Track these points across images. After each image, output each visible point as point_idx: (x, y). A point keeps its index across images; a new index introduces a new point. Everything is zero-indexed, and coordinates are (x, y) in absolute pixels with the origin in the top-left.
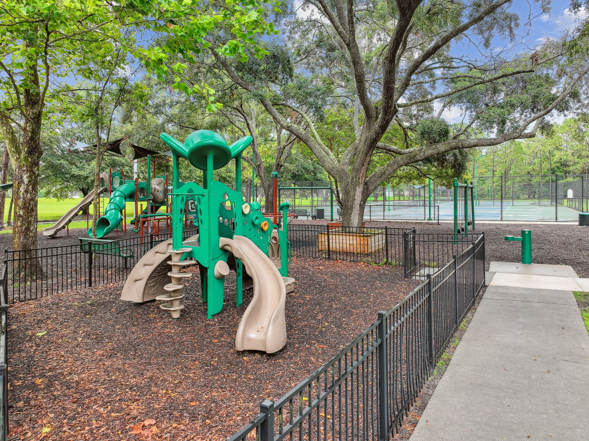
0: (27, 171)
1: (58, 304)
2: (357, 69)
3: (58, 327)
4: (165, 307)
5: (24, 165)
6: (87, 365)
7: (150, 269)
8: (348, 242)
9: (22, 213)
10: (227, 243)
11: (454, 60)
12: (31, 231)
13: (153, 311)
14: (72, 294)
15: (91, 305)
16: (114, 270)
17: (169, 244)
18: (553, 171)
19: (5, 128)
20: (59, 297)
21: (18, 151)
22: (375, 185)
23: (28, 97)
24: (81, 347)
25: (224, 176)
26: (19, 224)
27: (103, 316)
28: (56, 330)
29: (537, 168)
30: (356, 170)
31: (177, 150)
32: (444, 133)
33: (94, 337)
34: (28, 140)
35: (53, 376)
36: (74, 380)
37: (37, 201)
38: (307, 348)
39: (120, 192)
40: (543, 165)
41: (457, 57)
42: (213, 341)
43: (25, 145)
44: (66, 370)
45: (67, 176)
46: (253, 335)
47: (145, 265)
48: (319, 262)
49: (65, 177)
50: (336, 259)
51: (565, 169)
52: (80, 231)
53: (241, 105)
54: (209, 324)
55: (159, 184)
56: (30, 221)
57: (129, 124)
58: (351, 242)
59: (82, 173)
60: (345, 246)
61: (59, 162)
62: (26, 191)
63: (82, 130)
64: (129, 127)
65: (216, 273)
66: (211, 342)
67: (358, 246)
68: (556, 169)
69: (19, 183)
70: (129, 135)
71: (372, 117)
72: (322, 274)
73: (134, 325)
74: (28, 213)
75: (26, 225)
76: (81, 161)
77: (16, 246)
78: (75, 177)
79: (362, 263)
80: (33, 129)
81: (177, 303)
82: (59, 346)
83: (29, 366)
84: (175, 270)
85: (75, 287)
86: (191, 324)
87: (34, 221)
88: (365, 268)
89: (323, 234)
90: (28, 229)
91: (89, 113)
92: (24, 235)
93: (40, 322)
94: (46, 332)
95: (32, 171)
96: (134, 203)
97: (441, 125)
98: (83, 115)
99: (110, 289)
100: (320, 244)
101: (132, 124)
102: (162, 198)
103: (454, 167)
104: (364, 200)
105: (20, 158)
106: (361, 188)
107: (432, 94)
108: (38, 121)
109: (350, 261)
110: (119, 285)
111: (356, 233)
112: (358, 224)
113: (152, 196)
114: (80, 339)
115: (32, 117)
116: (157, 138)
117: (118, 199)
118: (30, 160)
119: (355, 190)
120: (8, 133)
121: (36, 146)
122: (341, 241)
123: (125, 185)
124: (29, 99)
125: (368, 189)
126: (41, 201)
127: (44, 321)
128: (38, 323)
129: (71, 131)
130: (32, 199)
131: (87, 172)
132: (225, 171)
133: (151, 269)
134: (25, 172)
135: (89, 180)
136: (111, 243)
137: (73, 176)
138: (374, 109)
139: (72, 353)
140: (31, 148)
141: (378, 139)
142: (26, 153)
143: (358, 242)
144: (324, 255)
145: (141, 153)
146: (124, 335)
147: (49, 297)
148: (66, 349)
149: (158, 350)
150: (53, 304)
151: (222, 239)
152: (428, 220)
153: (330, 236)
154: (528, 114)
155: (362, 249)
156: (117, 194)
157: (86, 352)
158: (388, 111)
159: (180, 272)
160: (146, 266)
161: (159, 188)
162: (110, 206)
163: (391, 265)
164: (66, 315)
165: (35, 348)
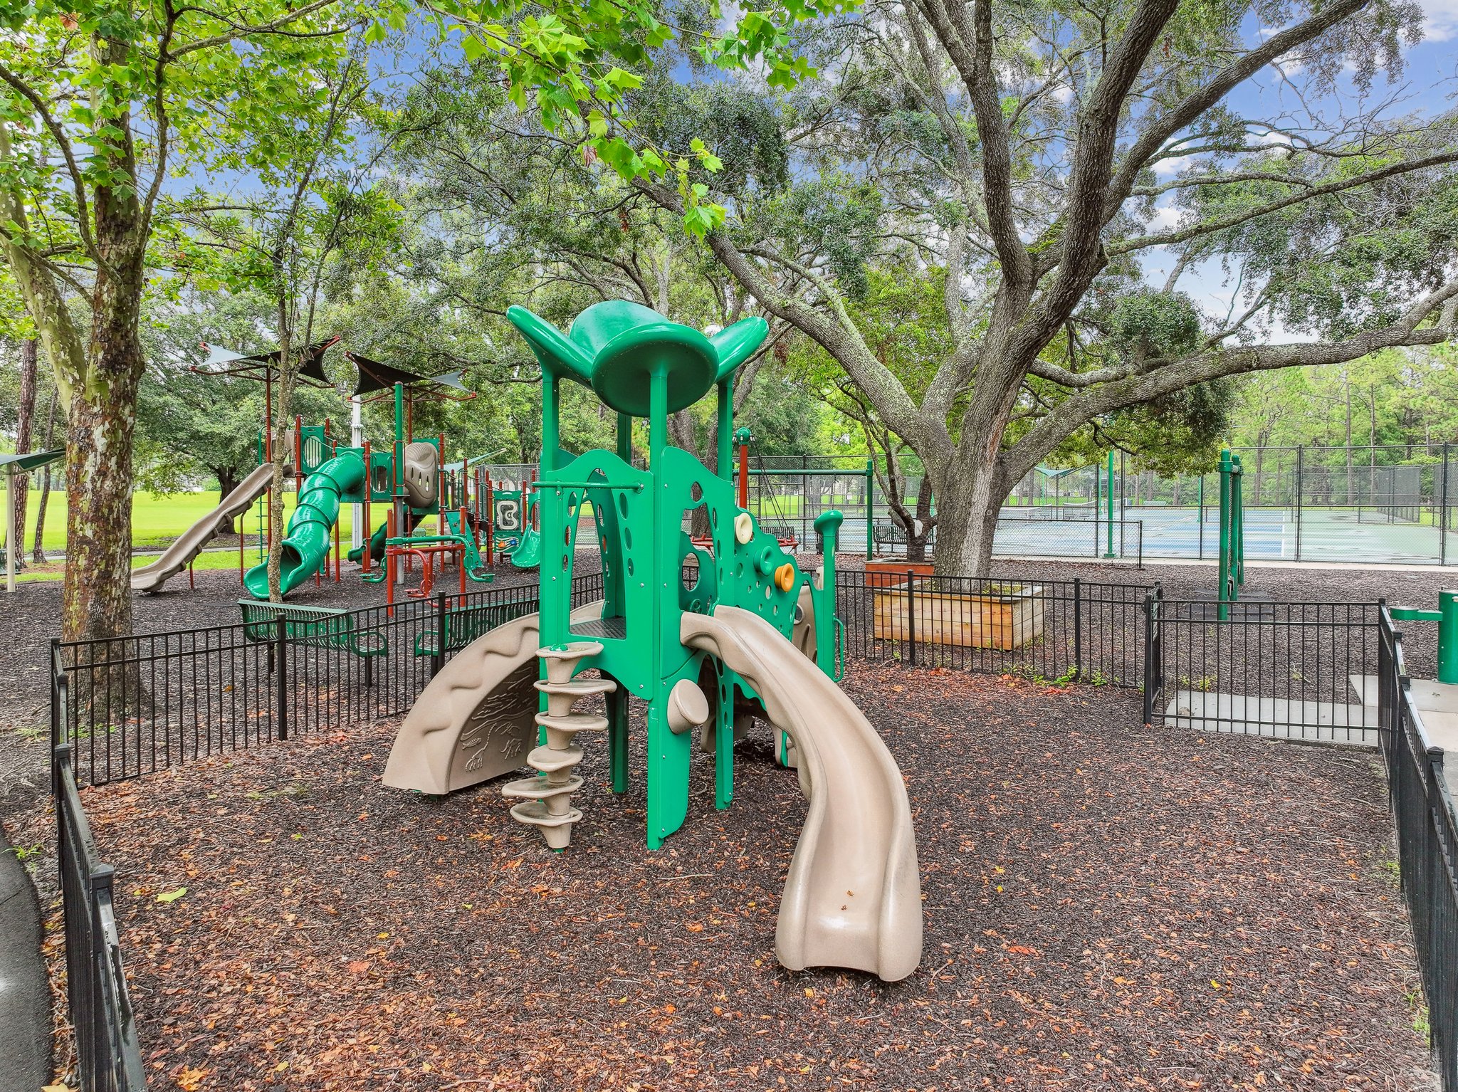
0: (104, 416)
1: (202, 794)
2: (991, 149)
3: (215, 871)
4: (527, 815)
5: (94, 400)
6: (332, 1016)
7: (468, 701)
8: (957, 618)
9: (89, 533)
10: (700, 630)
11: (1249, 127)
12: (116, 583)
13: (480, 821)
14: (236, 761)
15: (296, 797)
16: (334, 687)
17: (527, 629)
18: (1379, 438)
19: (40, 296)
20: (202, 771)
21: (77, 361)
22: (1024, 463)
23: (105, 209)
24: (297, 945)
25: (571, 439)
26: (82, 562)
27: (339, 836)
28: (211, 884)
29: (1338, 428)
30: (976, 425)
31: (560, 354)
32: (1186, 331)
33: (331, 908)
34: (106, 330)
35: (231, 1056)
36: (303, 1077)
37: (130, 500)
38: (981, 958)
39: (324, 479)
40: (1355, 422)
41: (1256, 119)
42: (690, 926)
43: (97, 344)
44: (268, 1032)
45: (180, 435)
46: (836, 922)
47: (455, 688)
48: (885, 674)
49: (176, 439)
50: (933, 665)
51: (1407, 432)
52: (221, 576)
53: (635, 255)
54: (657, 869)
55: (422, 459)
56: (113, 556)
57: (346, 304)
58: (967, 619)
59: (218, 428)
60: (947, 628)
61: (161, 400)
62: (102, 473)
63: (218, 320)
64: (341, 311)
65: (673, 717)
66: (683, 932)
67: (986, 629)
68: (1385, 431)
69: (80, 449)
70: (343, 331)
71: (1020, 282)
72: (909, 708)
73: (438, 869)
74: (107, 532)
75: (102, 566)
76: (215, 397)
77: (75, 623)
78: (200, 438)
79: (1006, 677)
80: (119, 300)
81: (563, 804)
82: (229, 943)
83: (149, 1017)
84: (558, 708)
85: (240, 740)
86: (603, 865)
87: (123, 554)
88: (1019, 692)
89: (887, 594)
90: (106, 576)
91: (251, 268)
92: (97, 594)
93: (160, 853)
94: (183, 891)
95: (116, 416)
96: (361, 505)
97: (1177, 309)
98: (236, 272)
99: (339, 747)
100: (878, 622)
101: (352, 304)
102: (429, 495)
103: (1192, 420)
104: (996, 505)
105: (82, 379)
106: (991, 474)
107: (1143, 230)
108: (134, 277)
109: (972, 671)
110: (359, 734)
111: (981, 595)
112: (979, 570)
113: (405, 490)
114: (290, 918)
115: (118, 266)
116: (415, 341)
117: (320, 494)
118: (111, 385)
119: (973, 478)
120: (50, 310)
121: (128, 346)
122: (937, 616)
123: (336, 459)
124: (109, 214)
125: (1005, 475)
126: (140, 499)
127: (172, 851)
128: (155, 856)
129: (191, 322)
130: (117, 495)
131: (232, 428)
132: (575, 429)
133: (471, 699)
134: (99, 420)
135: (237, 447)
136: (337, 617)
137: (196, 436)
138: (1028, 262)
139: (276, 970)
140: (114, 352)
141: (1044, 340)
142: (101, 367)
143: (986, 620)
144: (897, 654)
145: (377, 377)
146: (418, 902)
147: (174, 773)
148: (255, 955)
149: (534, 960)
150: (190, 795)
151: (687, 616)
152: (1106, 556)
153: (917, 603)
154: (1403, 282)
155: (997, 638)
156: (318, 483)
157: (316, 966)
158: (1084, 262)
159: (572, 714)
160: (458, 692)
161: (424, 468)
162: (301, 513)
163: (1089, 683)
164: (233, 831)
165: (158, 946)
